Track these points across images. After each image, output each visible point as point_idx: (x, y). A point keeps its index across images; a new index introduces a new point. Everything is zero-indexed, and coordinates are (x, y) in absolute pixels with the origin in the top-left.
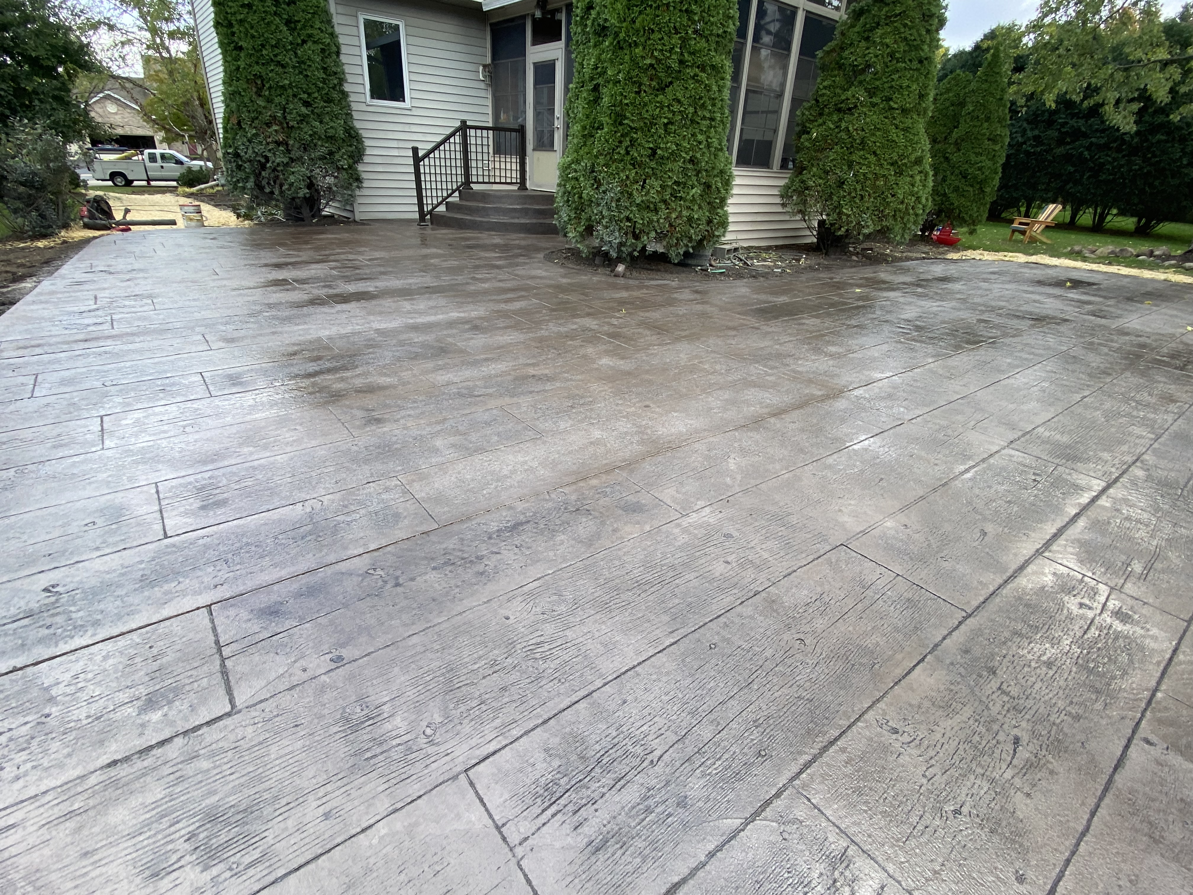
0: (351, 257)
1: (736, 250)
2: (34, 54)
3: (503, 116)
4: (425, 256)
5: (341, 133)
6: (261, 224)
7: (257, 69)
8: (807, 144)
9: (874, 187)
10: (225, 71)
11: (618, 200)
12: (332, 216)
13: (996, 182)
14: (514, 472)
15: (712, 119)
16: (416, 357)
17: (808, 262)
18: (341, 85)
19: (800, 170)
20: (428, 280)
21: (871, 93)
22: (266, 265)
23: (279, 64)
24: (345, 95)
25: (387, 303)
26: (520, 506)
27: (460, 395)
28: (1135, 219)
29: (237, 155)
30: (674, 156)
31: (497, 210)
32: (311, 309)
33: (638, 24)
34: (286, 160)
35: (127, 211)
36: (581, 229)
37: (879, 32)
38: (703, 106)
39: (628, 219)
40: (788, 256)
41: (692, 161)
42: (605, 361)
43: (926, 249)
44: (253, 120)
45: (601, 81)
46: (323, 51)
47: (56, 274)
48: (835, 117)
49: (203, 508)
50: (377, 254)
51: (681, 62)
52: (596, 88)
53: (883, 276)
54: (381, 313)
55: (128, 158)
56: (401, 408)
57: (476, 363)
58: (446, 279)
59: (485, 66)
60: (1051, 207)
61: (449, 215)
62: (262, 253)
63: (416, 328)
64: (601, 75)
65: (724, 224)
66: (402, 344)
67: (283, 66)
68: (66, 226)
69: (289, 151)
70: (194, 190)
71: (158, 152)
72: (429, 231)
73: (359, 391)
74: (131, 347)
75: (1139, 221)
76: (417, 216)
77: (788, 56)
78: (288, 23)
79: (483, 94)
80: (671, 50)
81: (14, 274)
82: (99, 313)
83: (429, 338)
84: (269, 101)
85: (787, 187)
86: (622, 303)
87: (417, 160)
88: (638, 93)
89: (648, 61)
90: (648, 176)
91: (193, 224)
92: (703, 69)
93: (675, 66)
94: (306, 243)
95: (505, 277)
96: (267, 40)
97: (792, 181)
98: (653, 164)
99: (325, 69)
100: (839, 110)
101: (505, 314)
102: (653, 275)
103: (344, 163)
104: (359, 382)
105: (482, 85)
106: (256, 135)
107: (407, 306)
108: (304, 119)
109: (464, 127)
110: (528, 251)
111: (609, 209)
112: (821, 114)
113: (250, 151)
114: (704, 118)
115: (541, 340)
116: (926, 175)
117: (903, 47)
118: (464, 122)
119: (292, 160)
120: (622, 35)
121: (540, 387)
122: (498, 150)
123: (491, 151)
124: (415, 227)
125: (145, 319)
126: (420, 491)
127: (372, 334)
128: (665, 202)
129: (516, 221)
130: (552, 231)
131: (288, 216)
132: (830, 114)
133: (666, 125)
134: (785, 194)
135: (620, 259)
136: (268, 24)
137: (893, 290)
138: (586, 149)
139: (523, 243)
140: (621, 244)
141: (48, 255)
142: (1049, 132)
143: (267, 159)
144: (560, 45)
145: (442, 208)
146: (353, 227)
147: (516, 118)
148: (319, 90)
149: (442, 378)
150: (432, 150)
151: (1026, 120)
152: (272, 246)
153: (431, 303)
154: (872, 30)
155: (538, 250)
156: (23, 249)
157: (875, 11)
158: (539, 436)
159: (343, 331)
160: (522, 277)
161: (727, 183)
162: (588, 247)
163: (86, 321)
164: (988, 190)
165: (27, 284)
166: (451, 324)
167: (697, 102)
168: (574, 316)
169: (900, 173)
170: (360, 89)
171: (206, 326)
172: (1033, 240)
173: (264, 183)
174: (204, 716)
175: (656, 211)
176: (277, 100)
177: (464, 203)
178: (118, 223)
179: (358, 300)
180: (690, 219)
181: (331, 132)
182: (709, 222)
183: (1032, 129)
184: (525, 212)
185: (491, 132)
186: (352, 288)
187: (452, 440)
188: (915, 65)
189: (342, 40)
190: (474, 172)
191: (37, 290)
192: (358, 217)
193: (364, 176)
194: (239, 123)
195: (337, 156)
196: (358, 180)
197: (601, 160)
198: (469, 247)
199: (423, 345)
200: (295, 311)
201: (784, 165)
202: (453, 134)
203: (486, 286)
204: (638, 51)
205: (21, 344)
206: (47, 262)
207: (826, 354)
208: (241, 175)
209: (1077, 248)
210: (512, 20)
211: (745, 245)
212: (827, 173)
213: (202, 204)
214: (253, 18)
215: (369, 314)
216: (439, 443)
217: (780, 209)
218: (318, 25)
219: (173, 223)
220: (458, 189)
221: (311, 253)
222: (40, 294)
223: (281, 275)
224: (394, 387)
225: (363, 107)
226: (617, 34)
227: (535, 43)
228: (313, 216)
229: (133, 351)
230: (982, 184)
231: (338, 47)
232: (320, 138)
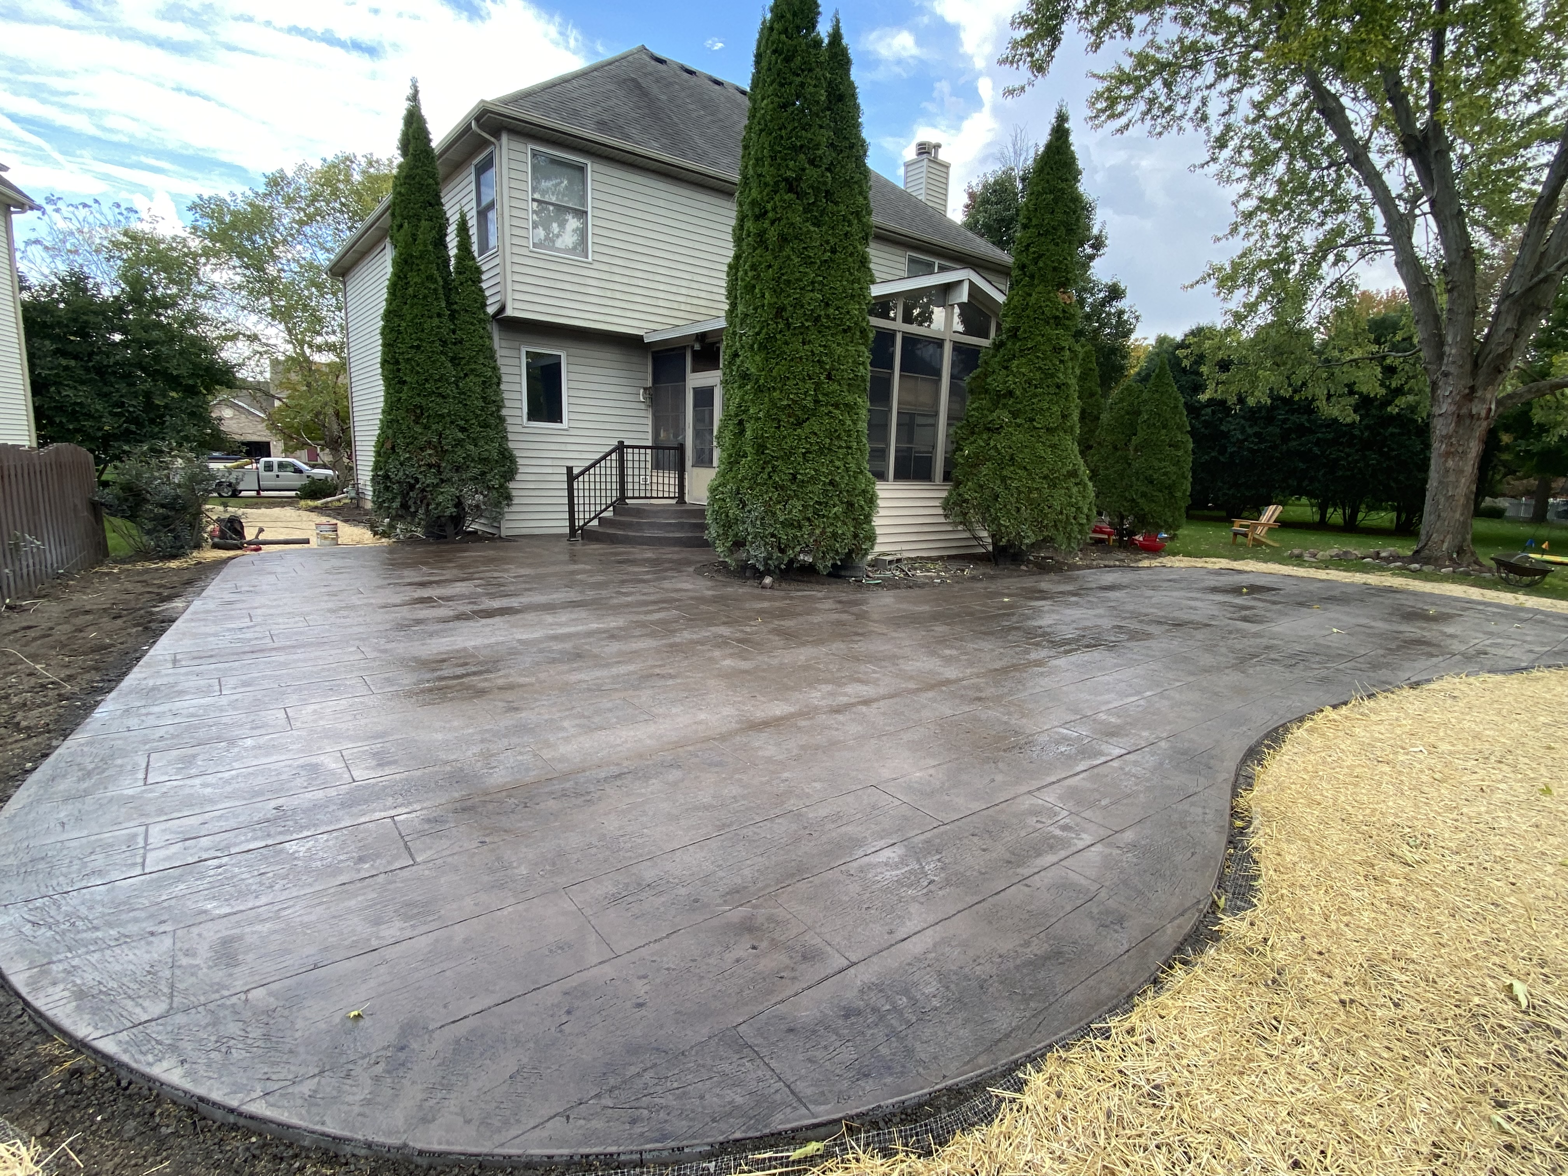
0: (496, 574)
1: (899, 561)
2: (175, 373)
3: (662, 434)
4: (573, 573)
5: (495, 455)
6: (399, 541)
7: (417, 400)
8: (961, 460)
9: (1028, 499)
10: (386, 401)
11: (763, 518)
12: (475, 532)
13: (1187, 486)
14: (626, 742)
15: (850, 448)
16: (553, 661)
17: (974, 572)
18: (498, 410)
19: (958, 484)
20: (572, 595)
21: (1015, 415)
22: (410, 584)
23: (440, 395)
24: (502, 419)
25: (530, 617)
26: (626, 763)
27: (589, 690)
28: (1394, 515)
29: (386, 477)
30: (813, 480)
31: (652, 525)
32: (457, 624)
33: (774, 373)
34: (435, 481)
35: (261, 530)
36: (728, 544)
37: (1016, 362)
38: (839, 437)
39: (773, 535)
40: (953, 567)
41: (831, 483)
42: (728, 662)
43: (1121, 556)
44: (408, 445)
45: (744, 417)
46: (484, 382)
47: (204, 594)
48: (985, 436)
49: (379, 765)
50: (523, 571)
51: (816, 401)
52: (741, 422)
53: (1044, 586)
54: (524, 626)
55: (241, 467)
56: (536, 700)
57: (607, 665)
58: (590, 594)
59: (645, 389)
60: (1272, 508)
61: (601, 530)
62: (406, 573)
63: (555, 638)
64: (745, 412)
65: (871, 538)
66: (541, 651)
67: (444, 397)
68: (198, 546)
69: (440, 472)
70: (319, 503)
71: (275, 459)
72: (578, 547)
73: (500, 688)
74: (295, 657)
75: (1398, 517)
76: (567, 531)
77: (940, 380)
78: (452, 360)
79: (643, 413)
80: (806, 393)
81: (159, 594)
82: (257, 629)
83: (568, 646)
84: (426, 427)
85: (947, 499)
86: (761, 612)
87: (571, 478)
88: (778, 428)
89: (785, 403)
90: (790, 497)
91: (327, 542)
92: (836, 406)
93: (811, 405)
94: (449, 561)
95: (651, 590)
96: (431, 375)
97: (951, 494)
98: (794, 487)
99: (484, 399)
100: (989, 429)
101: (642, 625)
102: (802, 586)
103: (496, 483)
104: (501, 682)
105: (643, 406)
106: (410, 459)
107: (549, 619)
108: (459, 443)
109: (621, 448)
110: (679, 565)
111: (754, 526)
112: (973, 433)
113: (401, 474)
114: (840, 447)
115: (671, 645)
116: (1085, 486)
117: (1038, 375)
118: (621, 443)
119: (442, 481)
120: (762, 381)
121: (661, 683)
122: (657, 465)
123: (649, 465)
124: (564, 543)
125: (301, 633)
126: (547, 754)
127: (515, 644)
128: (809, 519)
129: (671, 535)
130: (705, 544)
131: (429, 533)
132: (980, 433)
133: (804, 454)
134: (947, 505)
135: (768, 572)
136: (434, 362)
137: (1045, 599)
138: (732, 474)
139: (676, 557)
140: (766, 559)
141: (187, 576)
142: (1270, 429)
143: (417, 480)
144: (719, 373)
145: (595, 522)
146: (499, 544)
147: (676, 436)
148: (477, 416)
149: (573, 677)
150: (588, 469)
151: (1243, 417)
152: (413, 565)
153: (573, 616)
154: (1009, 360)
155: (689, 563)
156: (157, 569)
157: (1009, 344)
158: (652, 718)
159: (486, 642)
160: (667, 590)
161: (872, 501)
162: (736, 560)
163: (248, 636)
164: (1179, 494)
165: (178, 603)
166: (590, 634)
167: (832, 434)
168: (709, 625)
169: (1053, 486)
170: (517, 412)
171: (359, 639)
172: (1258, 543)
173: (410, 503)
174: (397, 865)
175: (800, 527)
176: (434, 427)
177: (618, 518)
178: (250, 543)
179: (502, 615)
180: (834, 535)
181: (485, 455)
182: (856, 536)
183: (1251, 426)
184: (680, 526)
185: (649, 451)
186: (496, 604)
187: (577, 722)
188: (1053, 390)
189: (503, 370)
190: (630, 486)
191: (191, 609)
192: (504, 533)
193: (514, 493)
194: (393, 448)
195: (489, 477)
196: (509, 498)
197: (746, 484)
198: (620, 562)
199: (561, 652)
200: (441, 626)
201: (947, 477)
202: (610, 453)
203: (629, 599)
204: (776, 394)
205: (195, 654)
206: (189, 583)
207: (939, 656)
208: (389, 495)
209: (1296, 551)
210: (673, 349)
211: (913, 555)
212: (981, 486)
213: (340, 524)
214: (420, 357)
215: (512, 626)
216: (566, 724)
217: (942, 520)
218: (482, 360)
219: (307, 541)
220: (612, 504)
221: (455, 572)
222: (195, 613)
223: (425, 593)
224: (532, 685)
225: (519, 429)
226: (757, 381)
227: (694, 371)
228: (457, 534)
229: (298, 660)
230: (1171, 489)
231: (499, 379)
232: (473, 460)
